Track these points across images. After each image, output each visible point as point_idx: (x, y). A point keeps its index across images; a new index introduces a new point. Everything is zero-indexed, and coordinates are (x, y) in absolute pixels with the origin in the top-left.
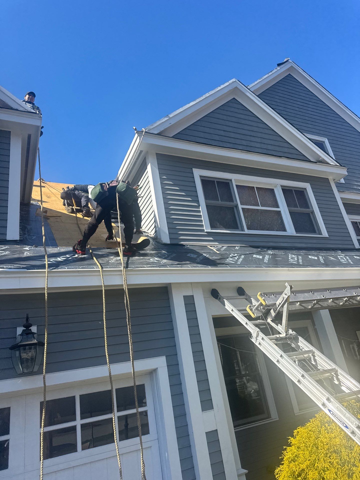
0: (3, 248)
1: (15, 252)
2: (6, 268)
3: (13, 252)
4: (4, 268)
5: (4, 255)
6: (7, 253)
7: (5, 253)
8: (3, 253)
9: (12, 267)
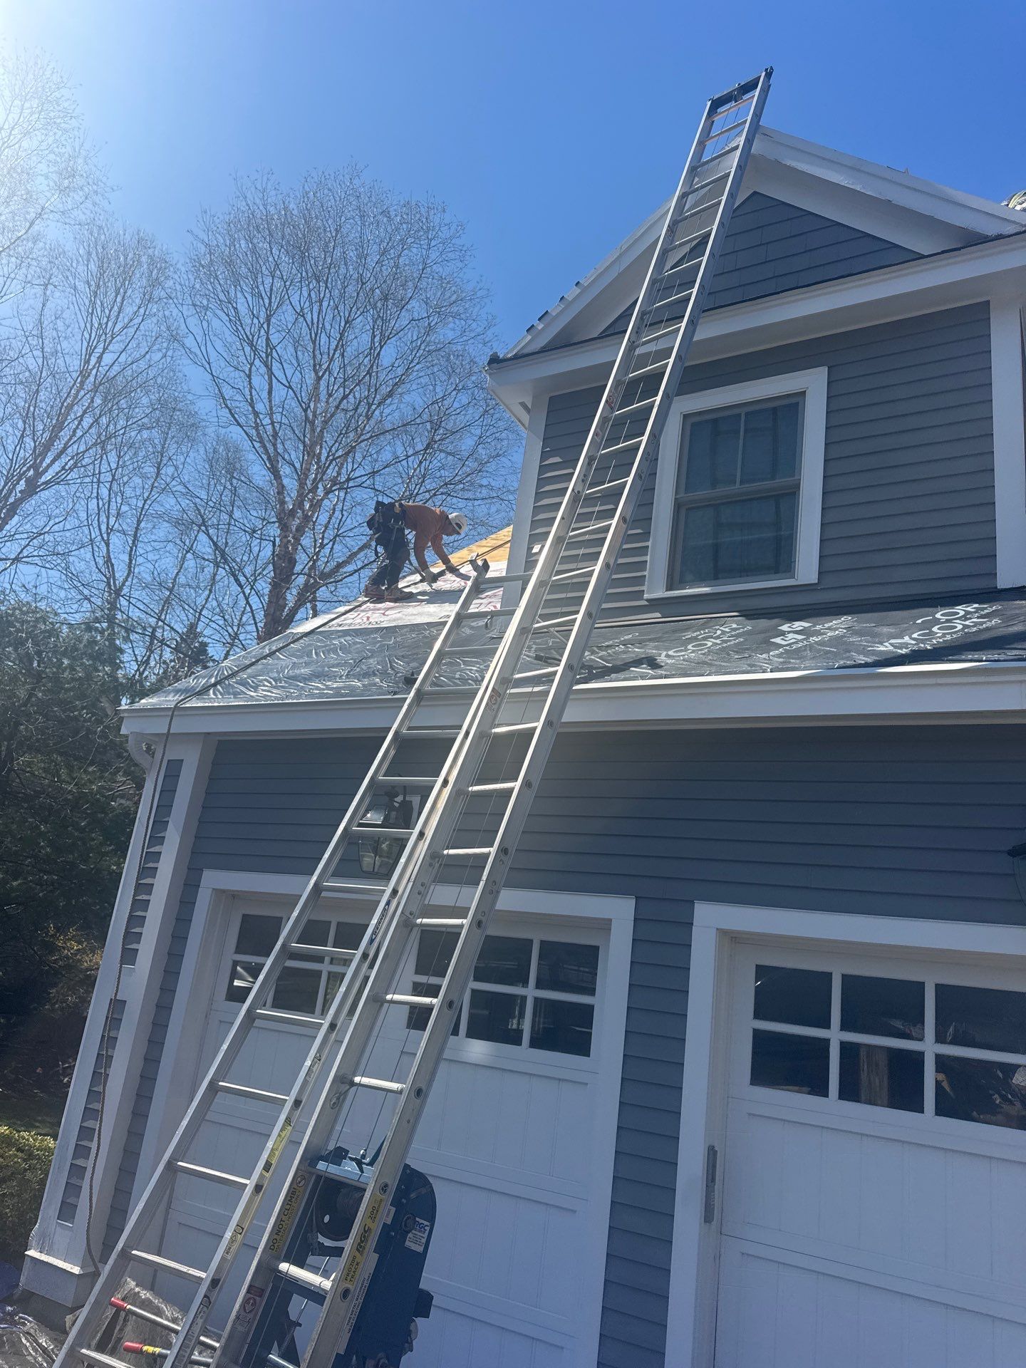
0: (986, 611)
1: (1013, 617)
2: (985, 661)
3: (1008, 620)
4: (982, 661)
5: (988, 629)
6: (995, 621)
7: (989, 624)
8: (985, 623)
9: (1002, 657)
